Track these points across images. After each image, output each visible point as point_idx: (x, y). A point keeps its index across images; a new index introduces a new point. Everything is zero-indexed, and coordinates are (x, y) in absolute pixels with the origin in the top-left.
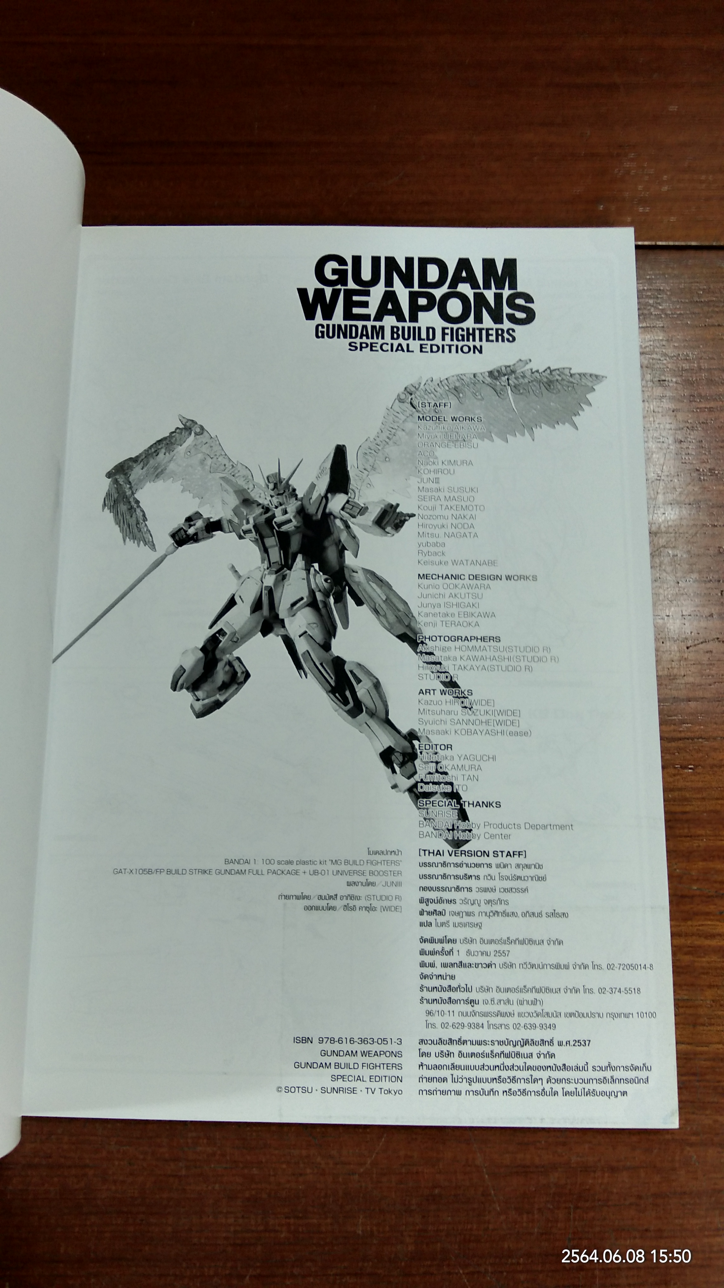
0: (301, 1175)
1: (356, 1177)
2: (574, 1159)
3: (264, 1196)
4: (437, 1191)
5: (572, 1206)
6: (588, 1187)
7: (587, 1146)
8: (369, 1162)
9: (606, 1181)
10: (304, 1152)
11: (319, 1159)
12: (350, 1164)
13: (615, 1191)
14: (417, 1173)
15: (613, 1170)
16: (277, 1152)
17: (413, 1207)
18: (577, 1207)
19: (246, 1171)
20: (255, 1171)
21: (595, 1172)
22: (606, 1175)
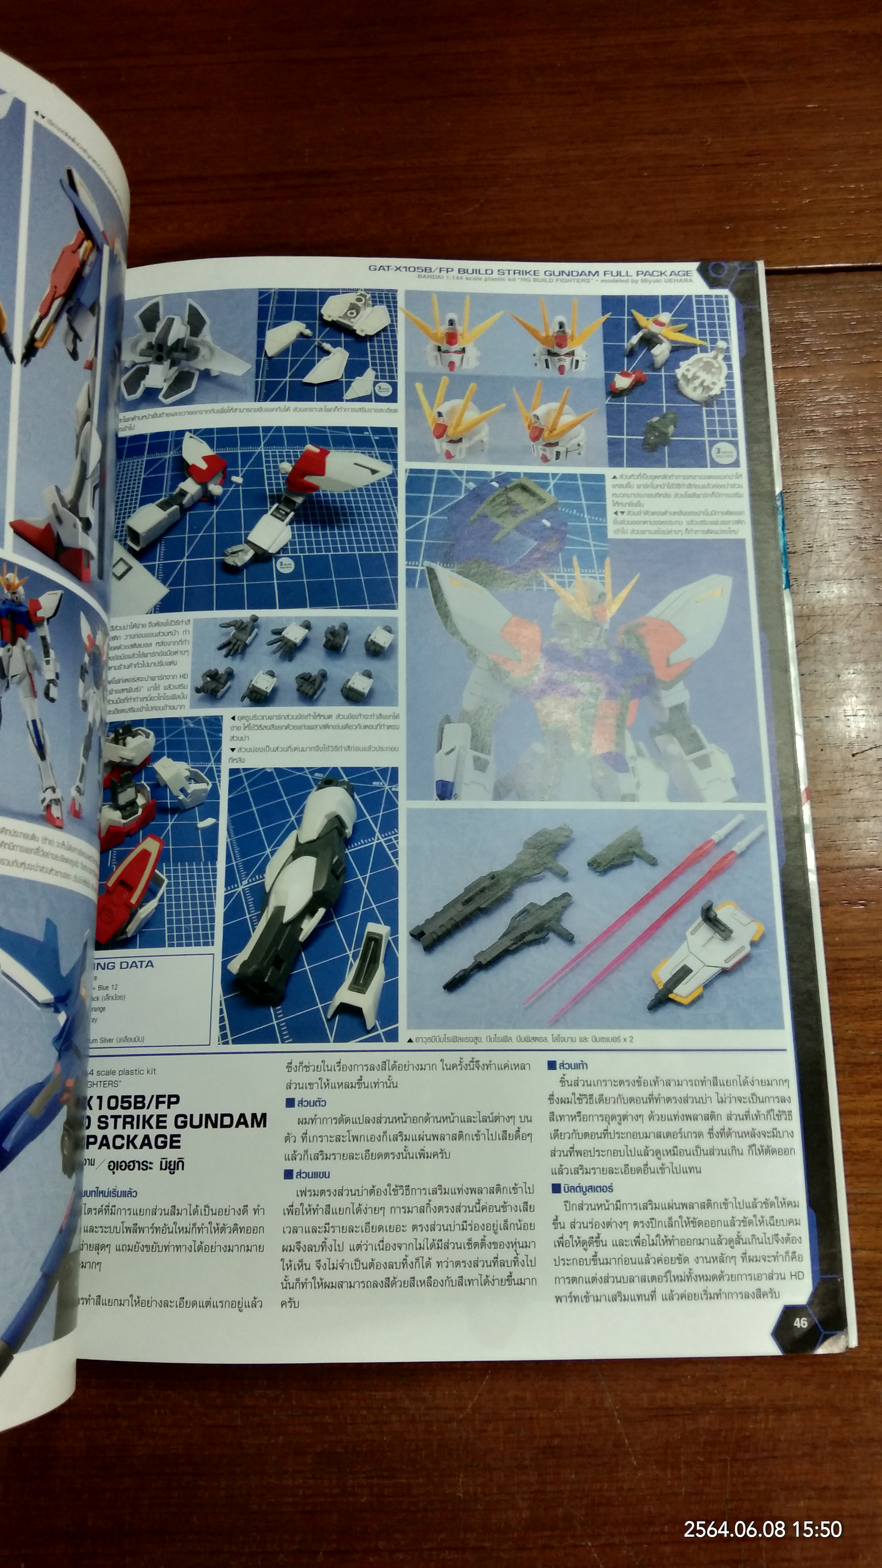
0: (385, 1423)
1: (454, 1425)
2: (729, 1398)
3: (340, 1450)
4: (556, 1442)
5: (728, 1458)
6: (748, 1434)
7: (745, 1381)
8: (470, 1406)
9: (770, 1425)
10: (389, 1394)
11: (407, 1403)
12: (446, 1408)
13: (782, 1438)
14: (531, 1418)
15: (780, 1411)
16: (354, 1394)
17: (527, 1463)
18: (735, 1460)
19: (316, 1419)
20: (328, 1419)
21: (756, 1414)
22: (771, 1417)
